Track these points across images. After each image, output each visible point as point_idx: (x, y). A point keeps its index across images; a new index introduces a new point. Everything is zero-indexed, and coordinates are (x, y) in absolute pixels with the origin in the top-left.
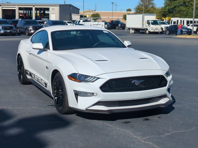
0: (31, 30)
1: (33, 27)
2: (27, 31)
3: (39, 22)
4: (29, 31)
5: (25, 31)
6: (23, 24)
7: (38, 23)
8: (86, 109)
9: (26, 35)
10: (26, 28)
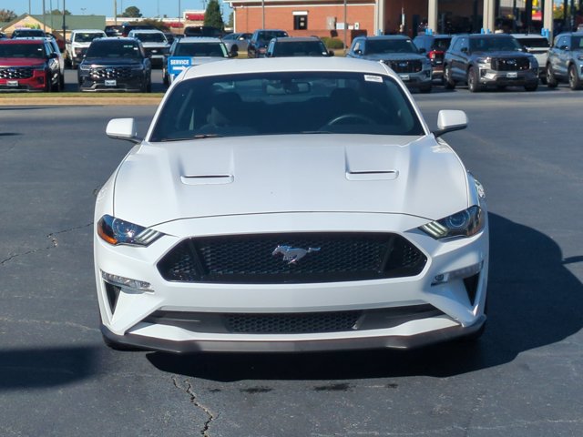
0: (484, 73)
1: (493, 62)
2: (473, 76)
3: (519, 40)
4: (478, 78)
5: (467, 75)
6: (462, 50)
7: (517, 44)
8: (126, 333)
9: (468, 89)
10: (470, 66)
